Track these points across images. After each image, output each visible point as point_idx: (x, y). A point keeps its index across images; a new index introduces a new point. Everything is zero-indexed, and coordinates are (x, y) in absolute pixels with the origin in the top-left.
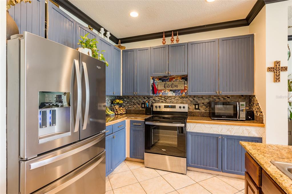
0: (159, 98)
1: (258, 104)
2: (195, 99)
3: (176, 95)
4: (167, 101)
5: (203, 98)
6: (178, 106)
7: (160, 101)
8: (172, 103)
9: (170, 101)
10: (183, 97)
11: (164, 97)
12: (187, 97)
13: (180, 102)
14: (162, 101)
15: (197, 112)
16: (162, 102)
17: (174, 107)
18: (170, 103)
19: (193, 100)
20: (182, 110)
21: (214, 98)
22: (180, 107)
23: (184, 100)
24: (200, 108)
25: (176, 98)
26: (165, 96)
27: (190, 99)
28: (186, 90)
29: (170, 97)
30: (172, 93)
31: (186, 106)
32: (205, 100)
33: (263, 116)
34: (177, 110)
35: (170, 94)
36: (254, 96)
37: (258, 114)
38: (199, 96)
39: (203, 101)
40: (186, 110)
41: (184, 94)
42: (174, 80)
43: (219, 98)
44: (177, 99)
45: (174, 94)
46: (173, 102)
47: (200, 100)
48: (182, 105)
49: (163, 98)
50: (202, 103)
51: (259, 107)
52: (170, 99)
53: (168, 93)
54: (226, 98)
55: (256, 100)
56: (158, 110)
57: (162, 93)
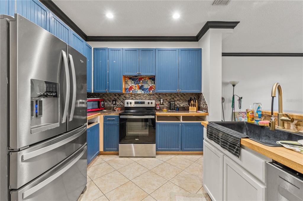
0: (130, 95)
1: (204, 99)
2: (160, 96)
3: (144, 93)
4: (137, 98)
5: (167, 95)
6: (146, 101)
7: (131, 98)
8: (141, 100)
9: (140, 98)
10: (150, 95)
11: (134, 95)
12: (154, 95)
13: (148, 98)
14: (132, 98)
15: (162, 107)
16: (132, 99)
17: (143, 103)
18: (139, 100)
19: (159, 97)
20: (150, 105)
21: (175, 95)
22: (149, 103)
23: (152, 97)
24: (164, 103)
25: (144, 96)
26: (135, 94)
27: (156, 96)
28: (153, 88)
29: (139, 94)
30: (141, 91)
31: (154, 102)
32: (168, 97)
33: (207, 107)
34: (146, 105)
35: (140, 92)
36: (202, 93)
37: (204, 106)
38: (163, 94)
39: (166, 98)
40: (153, 105)
41: (151, 92)
42: (143, 80)
43: (178, 95)
44: (146, 96)
45: (143, 92)
46: (142, 99)
47: (164, 97)
48: (150, 101)
49: (133, 96)
50: (166, 100)
51: (205, 101)
52: (139, 97)
53: (137, 91)
54: (183, 95)
55: (203, 97)
56: (129, 106)
57: (132, 91)
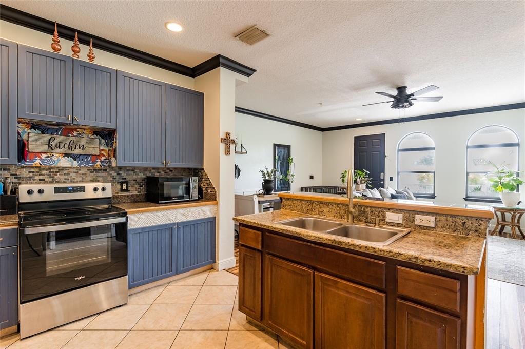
0: (32, 170)
1: (209, 179)
2: (120, 172)
3: (80, 165)
4: (56, 177)
5: (136, 171)
7: (37, 178)
8: (72, 182)
9: (66, 177)
10: (95, 170)
11: (47, 170)
12: (106, 170)
13: (89, 178)
14: (41, 177)
15: (125, 196)
16: (40, 180)
17: (82, 189)
18: (64, 182)
19: (118, 174)
20: (100, 194)
21: (153, 171)
22: (95, 189)
23: (100, 174)
24: (130, 188)
25: (80, 172)
26: (52, 168)
27: (111, 172)
28: (104, 156)
29: (65, 168)
30: (71, 161)
31: (108, 186)
32: (138, 175)
33: (215, 192)
34: (90, 195)
35: (65, 162)
36: (203, 169)
37: (209, 191)
38: (128, 169)
39: (135, 177)
40: (109, 193)
41: (99, 163)
42: (75, 133)
43: (159, 171)
44: (83, 173)
45: (75, 164)
46: (74, 179)
47: (130, 175)
48: (100, 185)
49: (44, 172)
50: (134, 180)
51: (211, 182)
52: (65, 174)
53: (58, 160)
54: (168, 171)
55: (206, 175)
56: (38, 198)
57: (42, 160)
